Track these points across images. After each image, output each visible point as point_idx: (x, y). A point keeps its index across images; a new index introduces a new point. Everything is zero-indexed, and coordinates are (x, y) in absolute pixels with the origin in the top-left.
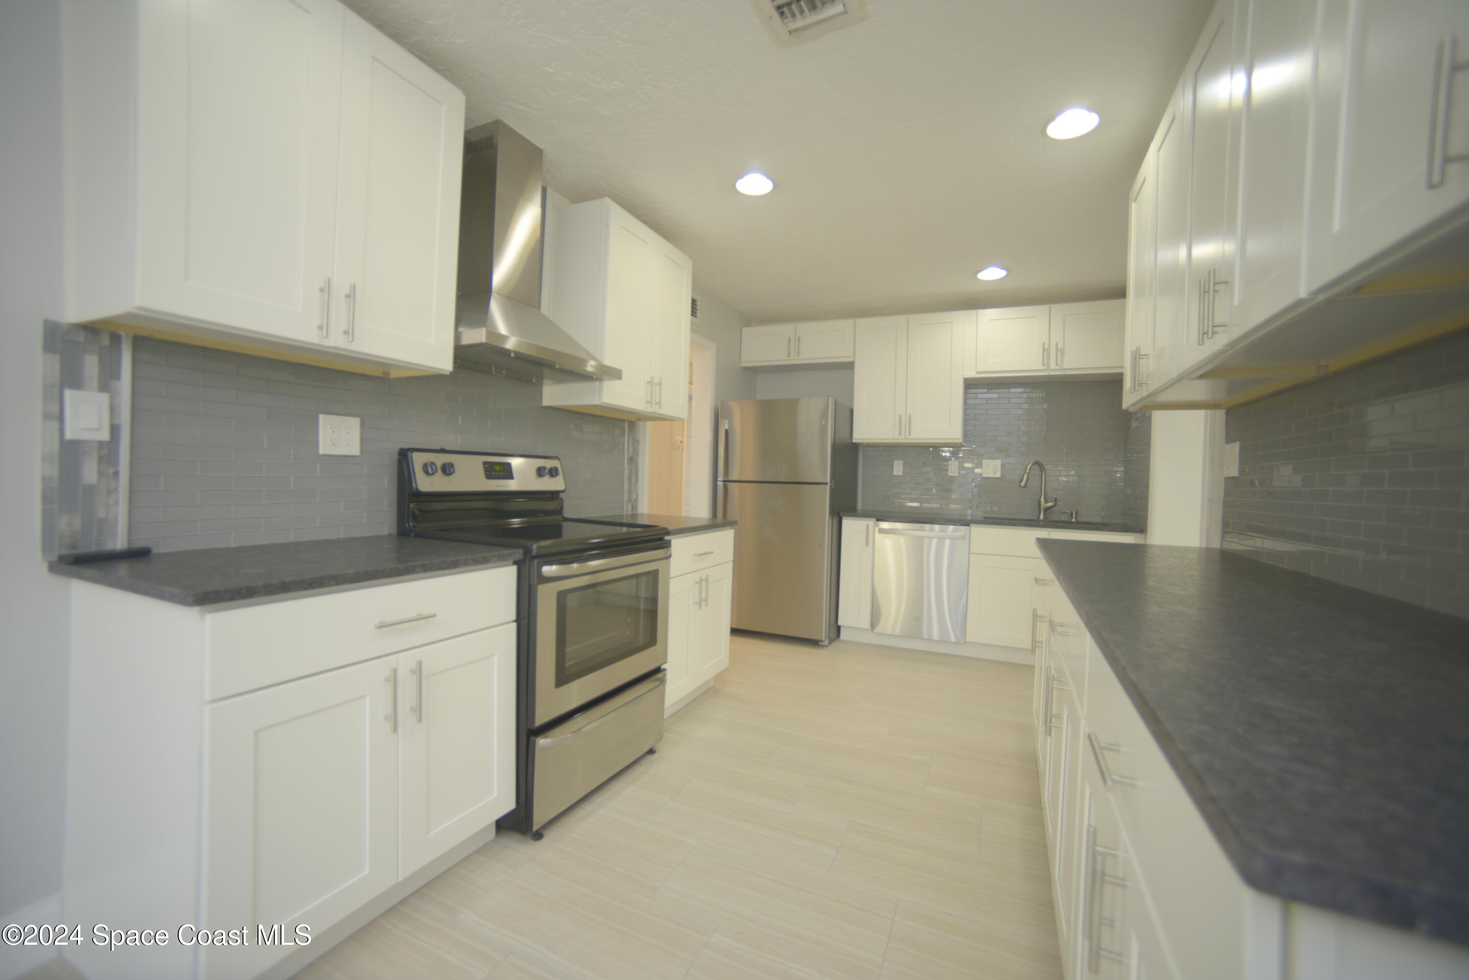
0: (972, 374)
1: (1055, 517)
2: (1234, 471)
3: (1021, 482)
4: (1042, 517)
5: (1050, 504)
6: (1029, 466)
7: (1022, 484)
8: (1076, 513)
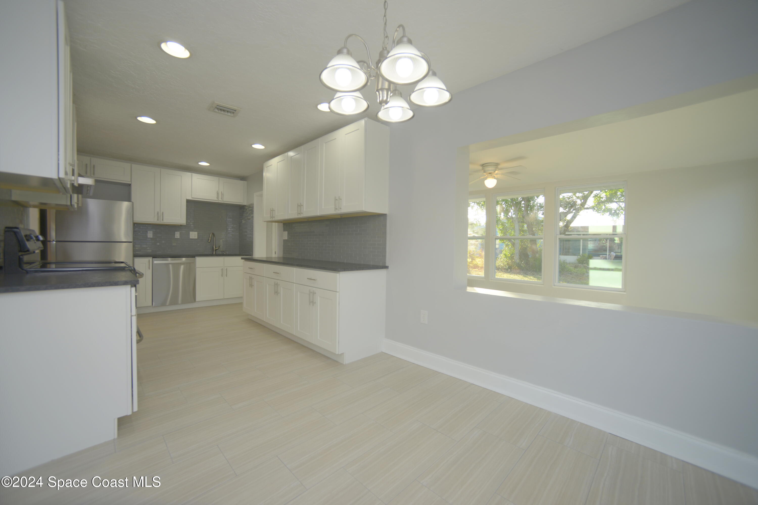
0: (190, 198)
1: (218, 252)
2: (286, 238)
3: (209, 240)
4: (214, 253)
5: (217, 248)
6: (211, 235)
7: (209, 241)
8: (226, 251)
